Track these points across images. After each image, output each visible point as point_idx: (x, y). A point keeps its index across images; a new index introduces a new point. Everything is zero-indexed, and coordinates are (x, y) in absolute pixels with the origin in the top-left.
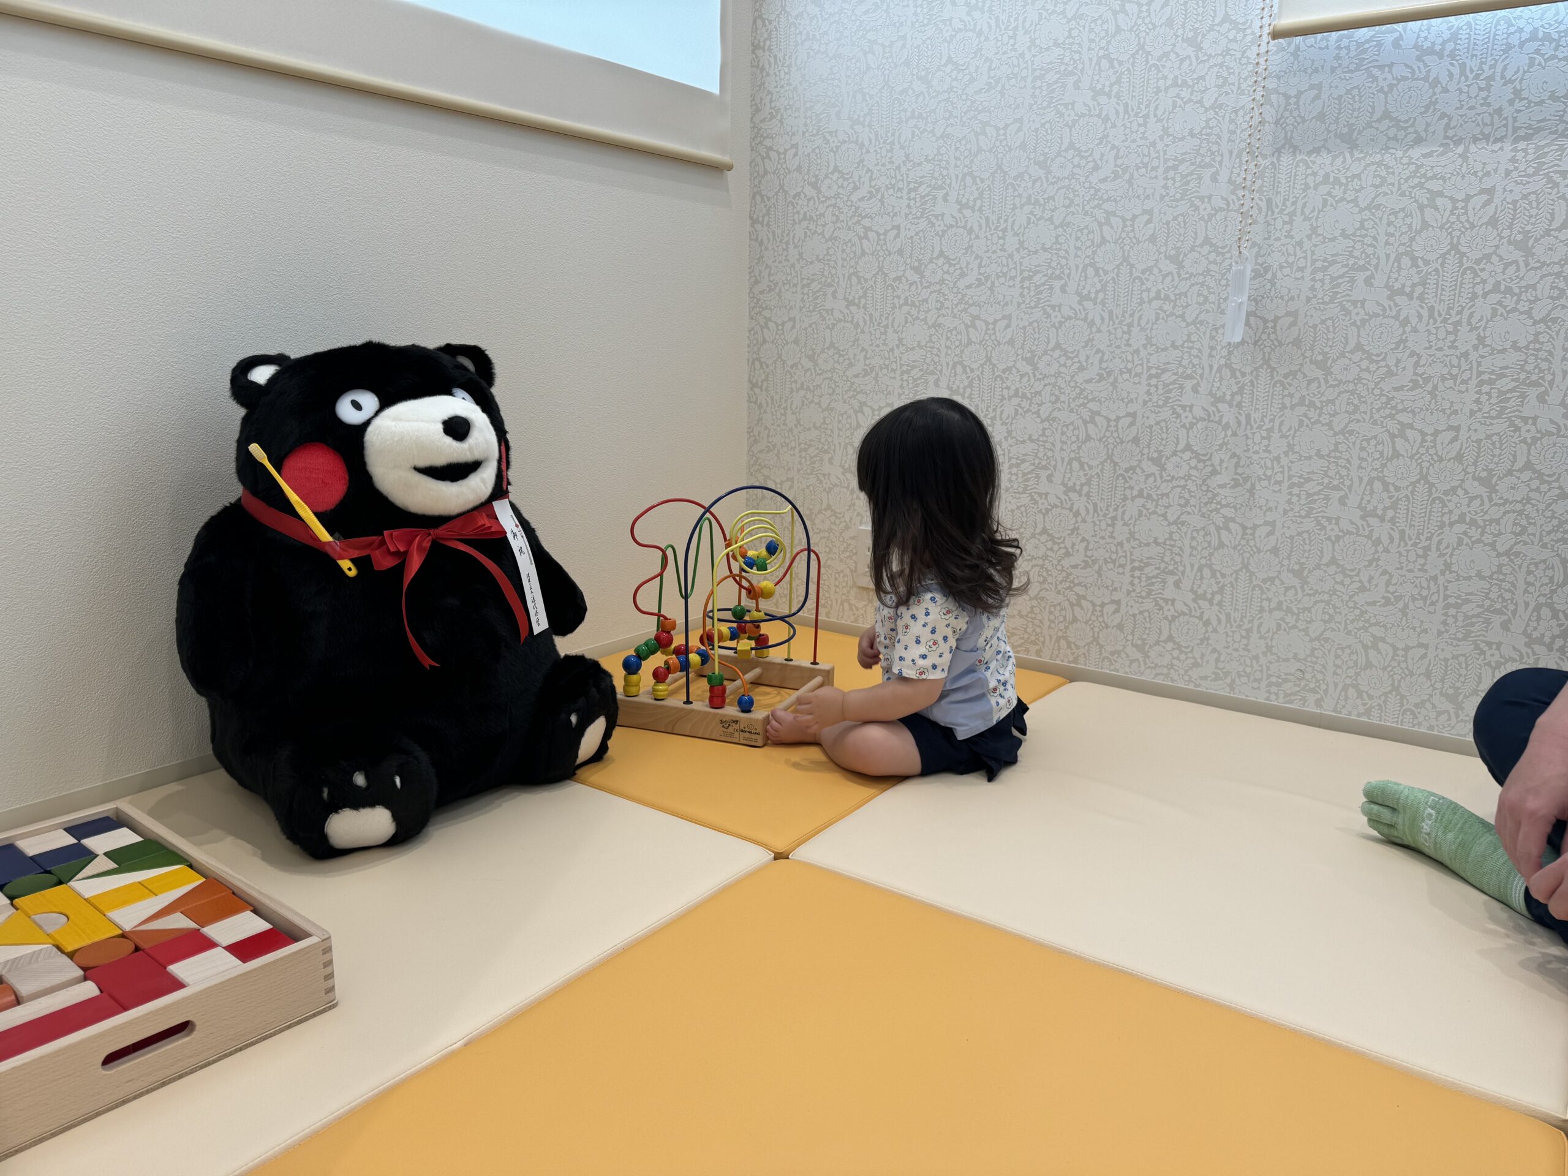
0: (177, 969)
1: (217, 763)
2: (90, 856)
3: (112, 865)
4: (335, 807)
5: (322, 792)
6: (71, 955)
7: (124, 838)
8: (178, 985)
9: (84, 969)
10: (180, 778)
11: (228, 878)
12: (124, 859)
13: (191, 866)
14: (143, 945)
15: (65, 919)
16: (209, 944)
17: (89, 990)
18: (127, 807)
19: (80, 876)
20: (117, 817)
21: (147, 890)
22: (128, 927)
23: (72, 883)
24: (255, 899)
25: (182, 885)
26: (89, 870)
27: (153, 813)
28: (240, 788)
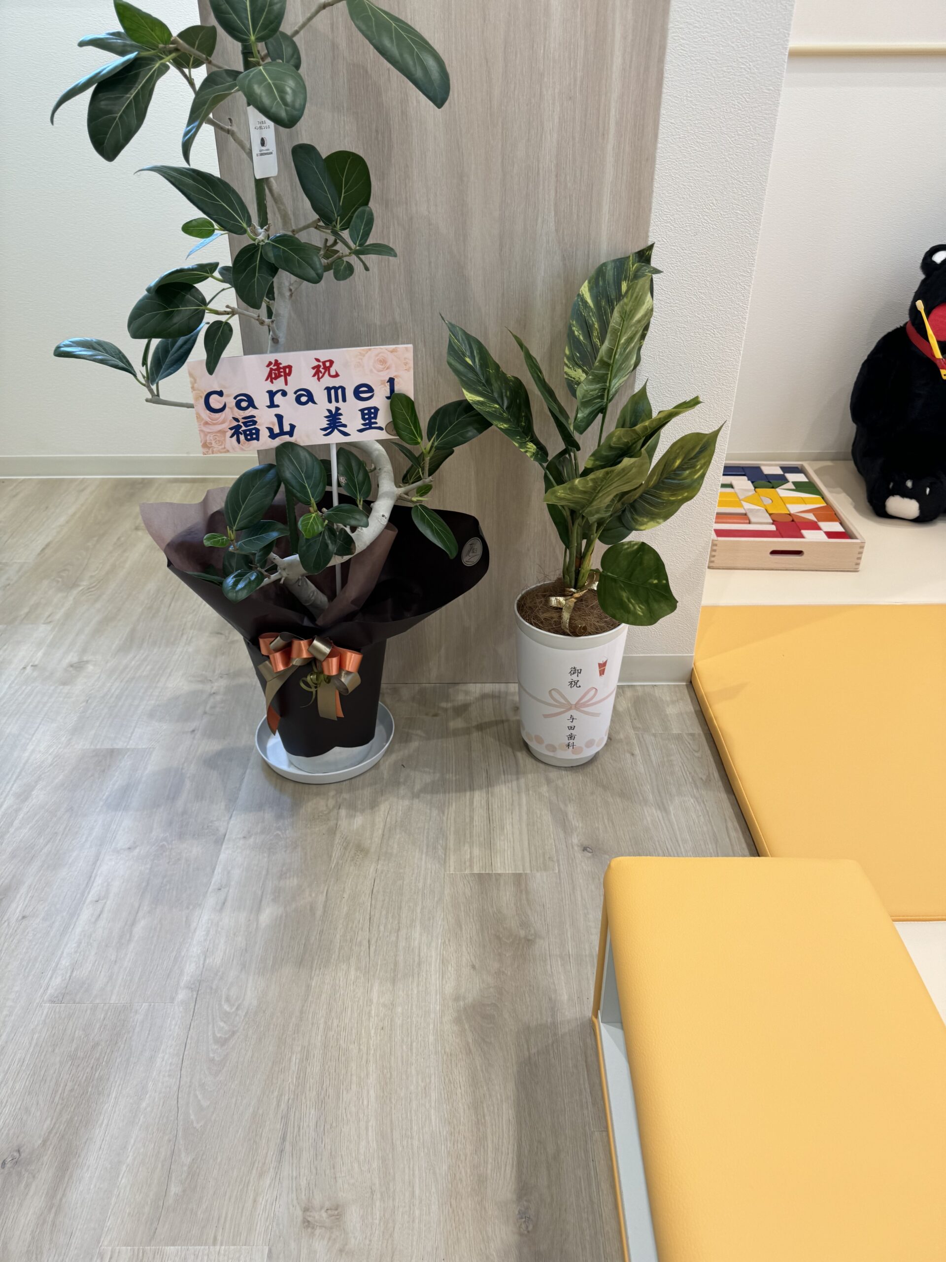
0: (804, 532)
1: (851, 457)
2: (786, 481)
3: (793, 487)
4: (893, 493)
5: (889, 484)
6: (770, 515)
7: (800, 478)
8: (802, 537)
9: (774, 521)
10: (833, 460)
11: (835, 507)
12: (799, 487)
13: (823, 498)
14: (795, 520)
15: (771, 501)
16: (819, 528)
17: (773, 528)
18: (807, 466)
19: (780, 487)
20: (802, 469)
21: (803, 501)
22: (792, 512)
23: (778, 490)
24: (842, 518)
25: (816, 504)
26: (785, 486)
27: (816, 472)
28: (857, 472)
